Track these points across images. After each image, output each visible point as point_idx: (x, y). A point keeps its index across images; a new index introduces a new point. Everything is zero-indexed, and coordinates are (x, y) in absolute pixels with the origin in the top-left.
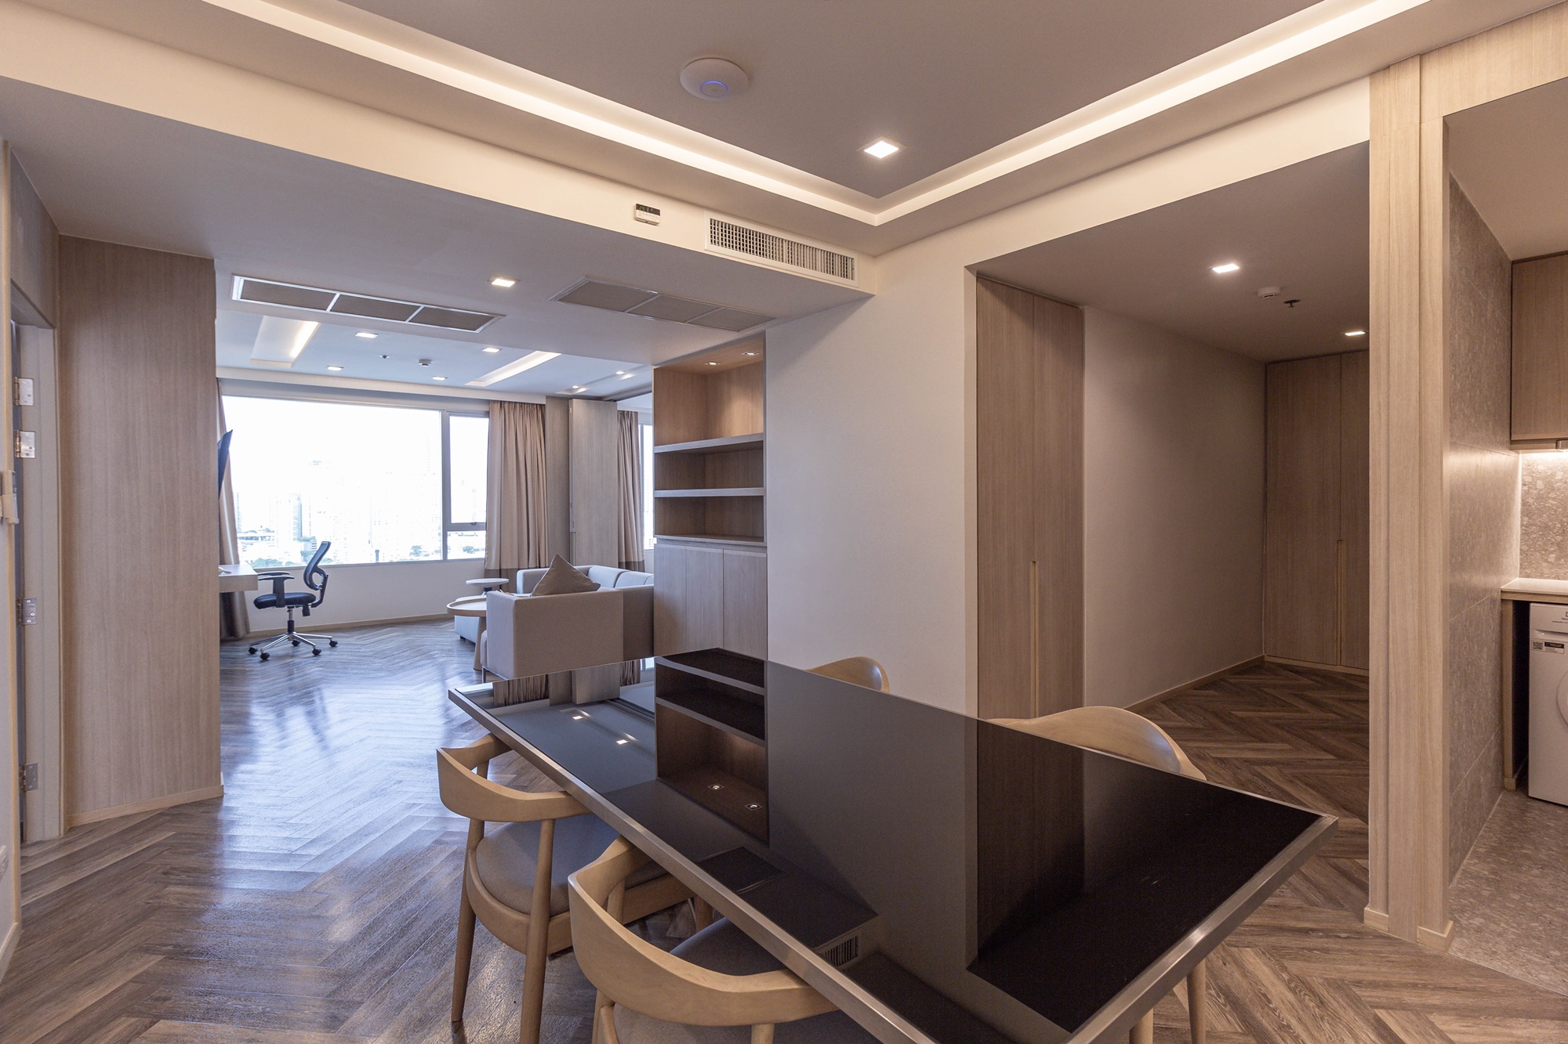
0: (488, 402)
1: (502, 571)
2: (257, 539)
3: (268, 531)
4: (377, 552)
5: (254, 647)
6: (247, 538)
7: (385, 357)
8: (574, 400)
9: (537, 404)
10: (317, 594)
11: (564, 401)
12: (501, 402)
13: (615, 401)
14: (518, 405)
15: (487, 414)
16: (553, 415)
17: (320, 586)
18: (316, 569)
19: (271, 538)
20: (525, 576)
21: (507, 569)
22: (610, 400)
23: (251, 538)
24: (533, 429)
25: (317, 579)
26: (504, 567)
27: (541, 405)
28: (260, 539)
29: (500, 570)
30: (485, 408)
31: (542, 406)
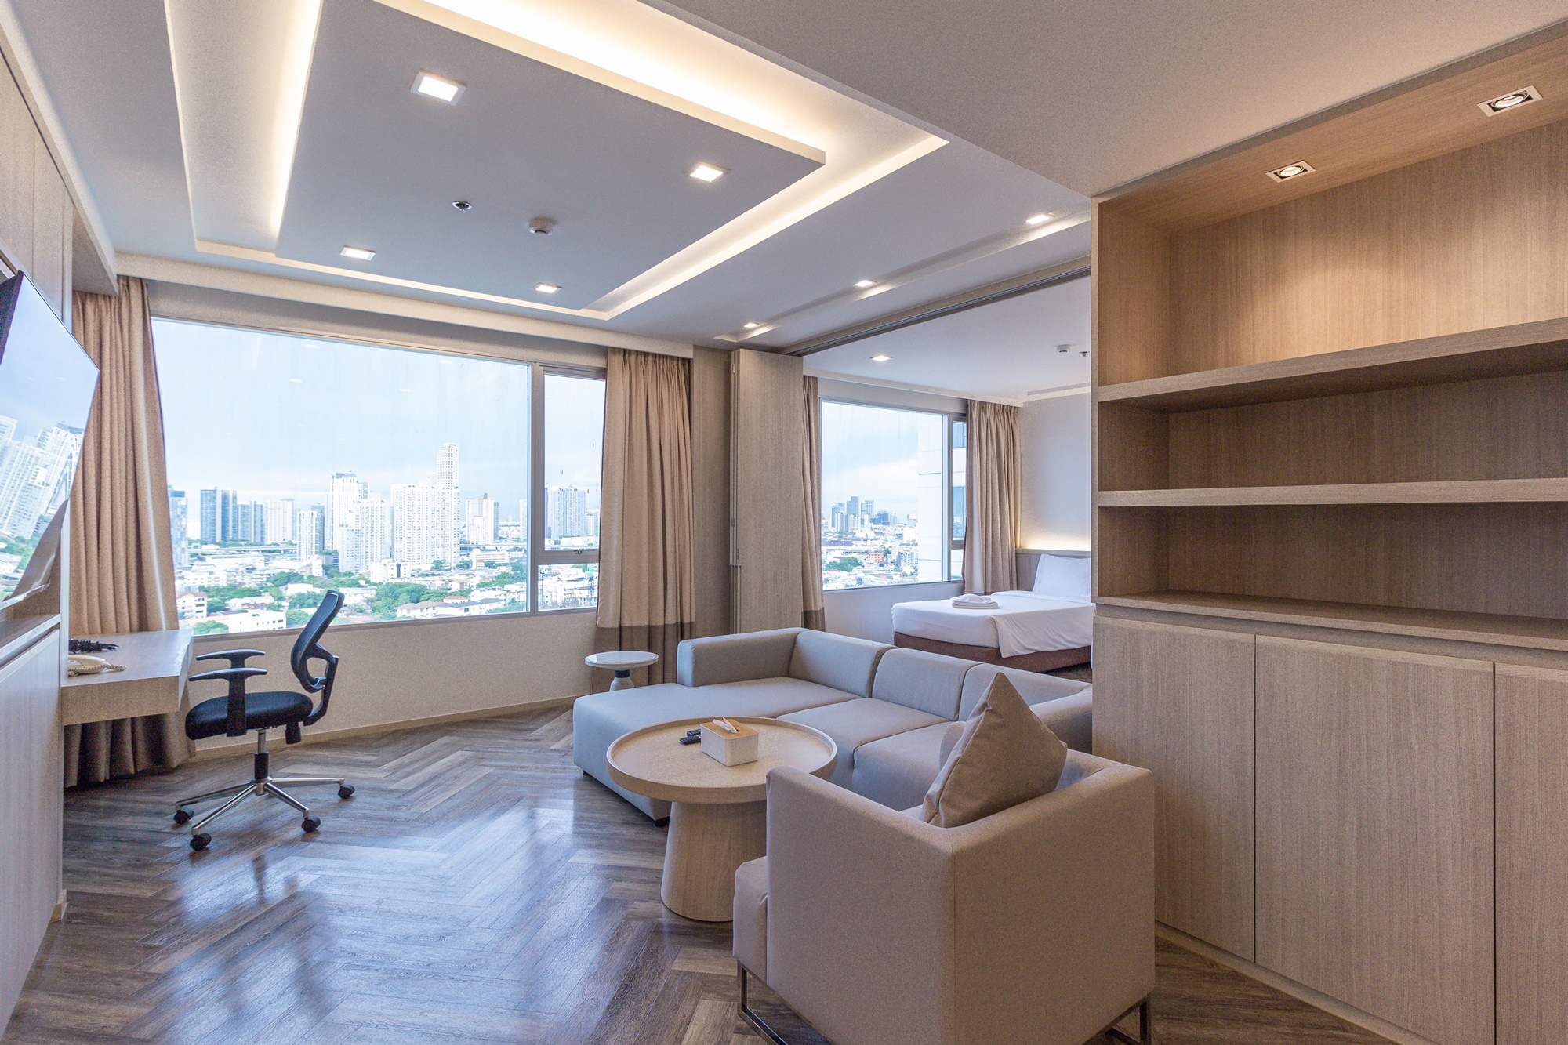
0: (604, 351)
1: (624, 630)
2: (279, 552)
3: (291, 543)
4: (399, 566)
5: (187, 809)
6: (270, 551)
7: (462, 205)
8: (741, 350)
9: (678, 358)
10: (316, 698)
11: (724, 356)
12: (625, 350)
13: (800, 355)
14: (650, 358)
15: (602, 373)
16: (705, 377)
17: (322, 682)
18: (314, 651)
19: (294, 551)
20: (698, 655)
21: (631, 627)
22: (792, 354)
23: (274, 551)
24: (673, 401)
25: (316, 668)
26: (626, 623)
27: (683, 359)
28: (282, 552)
29: (621, 627)
30: (596, 362)
31: (687, 362)
